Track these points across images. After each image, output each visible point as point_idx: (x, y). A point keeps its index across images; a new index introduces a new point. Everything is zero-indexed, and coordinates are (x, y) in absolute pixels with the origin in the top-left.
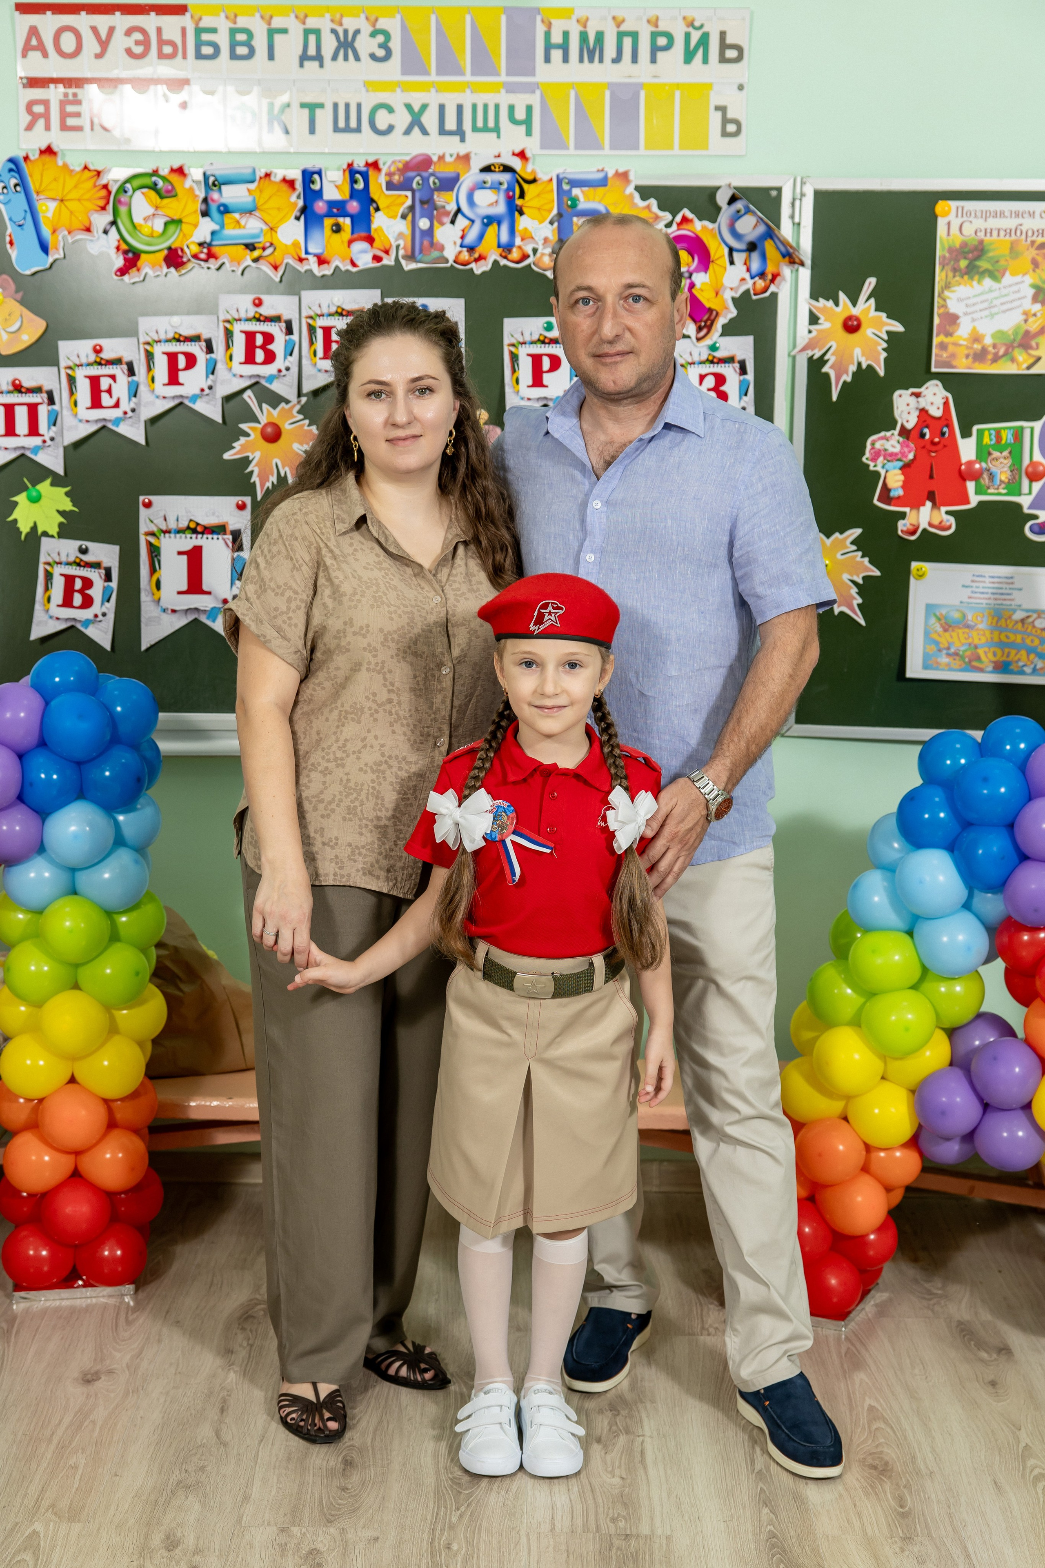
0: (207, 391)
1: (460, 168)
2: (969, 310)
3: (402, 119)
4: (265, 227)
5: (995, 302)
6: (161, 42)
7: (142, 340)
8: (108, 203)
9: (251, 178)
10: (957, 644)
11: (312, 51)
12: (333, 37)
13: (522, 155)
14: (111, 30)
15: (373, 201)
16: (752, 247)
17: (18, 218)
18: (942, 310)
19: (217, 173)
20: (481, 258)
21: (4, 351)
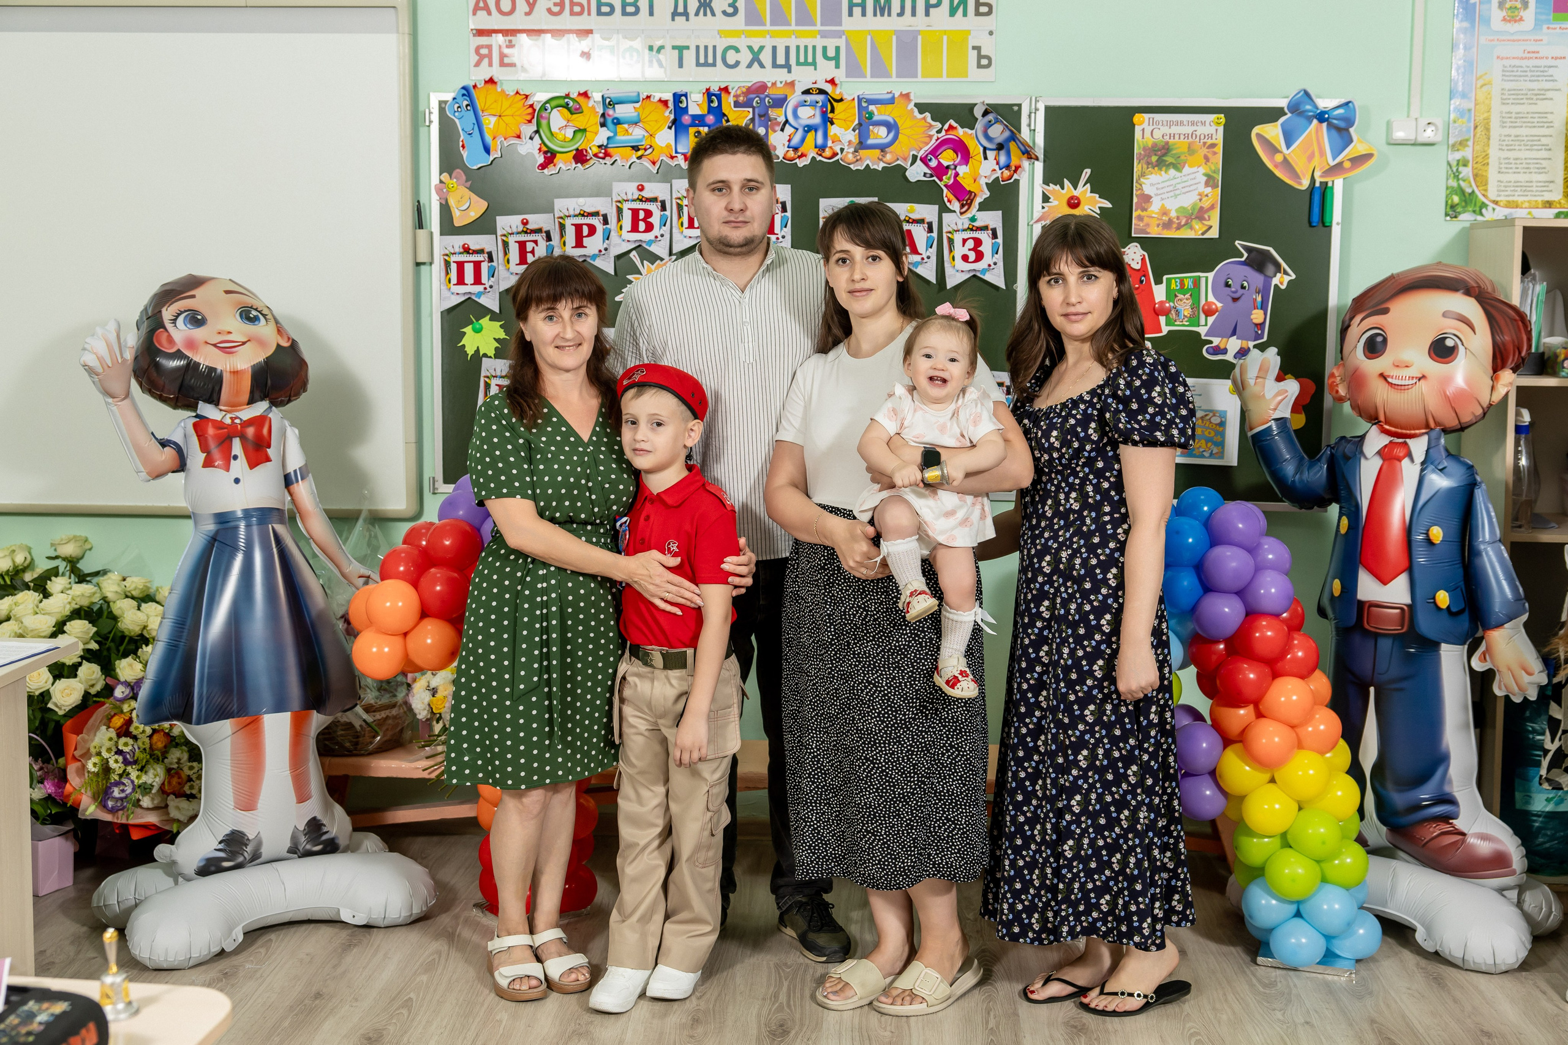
0: (603, 252)
1: (787, 91)
2: (1159, 192)
3: (745, 57)
4: (646, 134)
5: (1178, 186)
6: (572, 4)
7: (557, 215)
8: (533, 117)
9: (635, 99)
11: (681, 9)
13: (832, 82)
15: (724, 115)
16: (1000, 147)
17: (469, 129)
18: (1139, 192)
19: (612, 96)
20: (803, 155)
21: (457, 224)
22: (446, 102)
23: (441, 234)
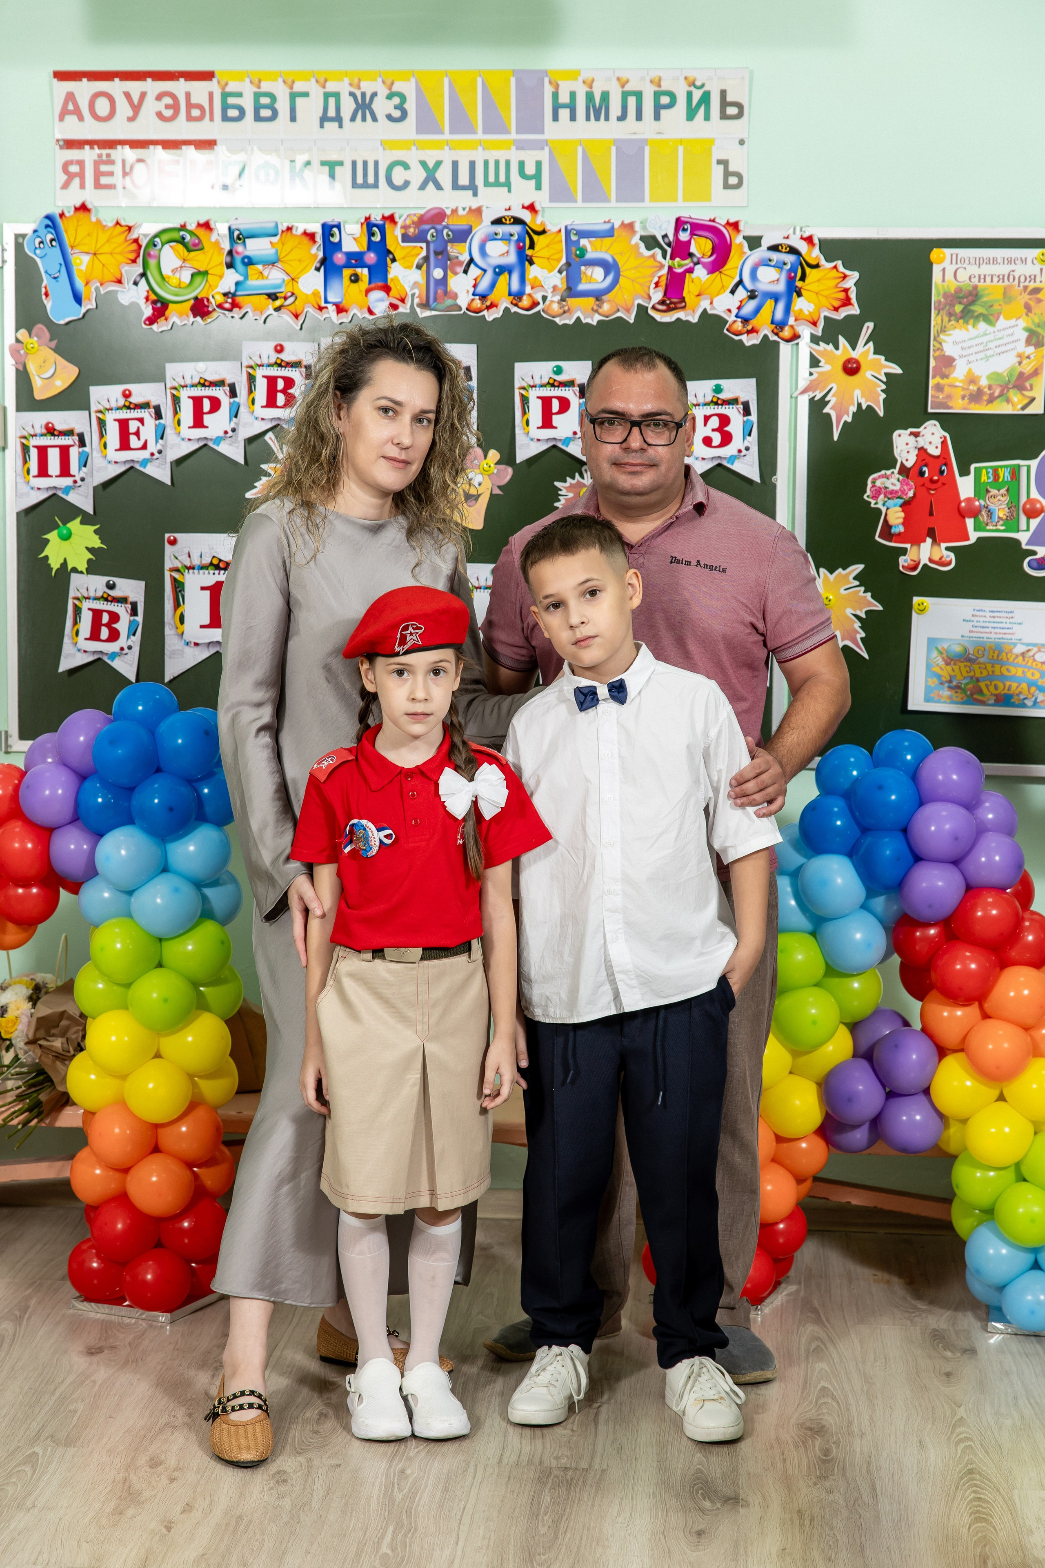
0: (230, 433)
1: (472, 221)
2: (965, 353)
3: (417, 175)
4: (286, 278)
5: (990, 345)
6: (190, 106)
7: (169, 385)
8: (138, 256)
9: (273, 231)
10: (959, 677)
11: (332, 113)
12: (351, 99)
13: (531, 208)
14: (143, 95)
15: (389, 252)
17: (54, 271)
18: (937, 353)
19: (241, 227)
20: (492, 306)
21: (39, 395)
22: (24, 236)
23: (19, 409)
